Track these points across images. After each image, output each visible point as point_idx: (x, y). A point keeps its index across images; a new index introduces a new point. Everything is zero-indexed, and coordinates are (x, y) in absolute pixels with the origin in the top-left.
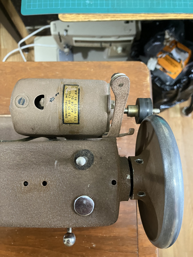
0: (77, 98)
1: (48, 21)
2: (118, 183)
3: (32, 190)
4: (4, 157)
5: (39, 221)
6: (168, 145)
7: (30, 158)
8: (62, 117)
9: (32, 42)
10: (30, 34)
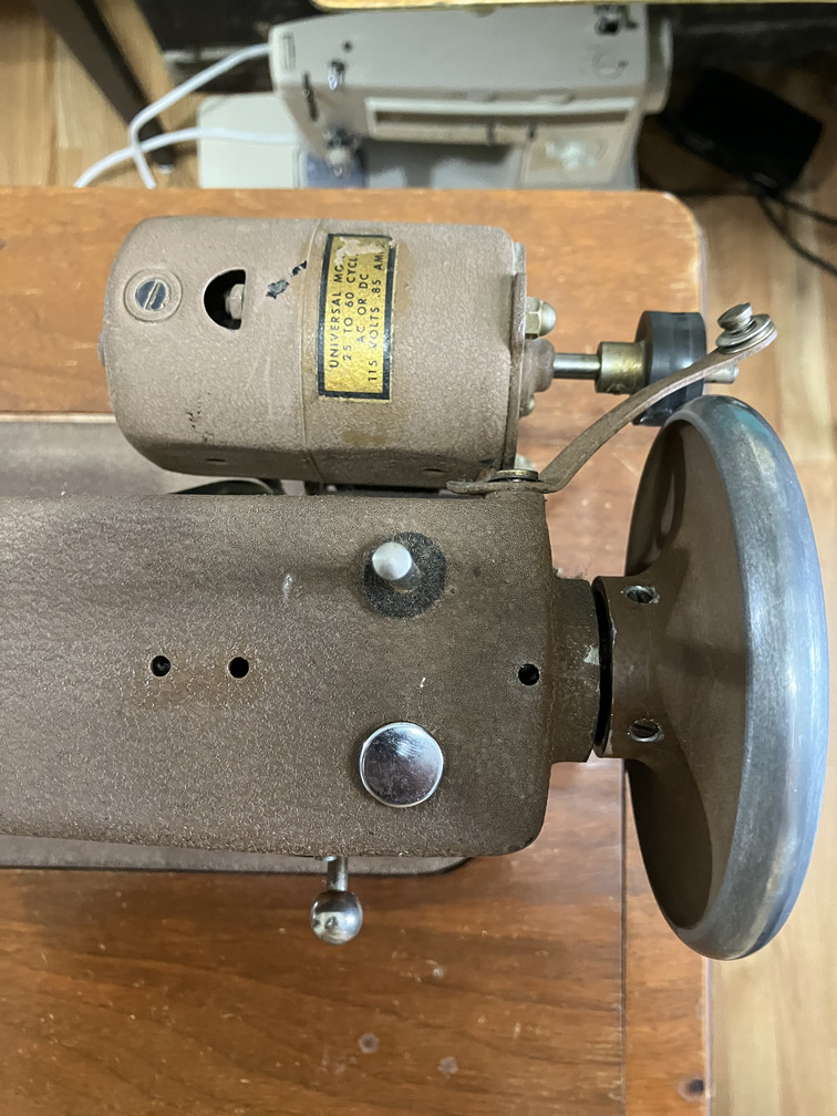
0: (384, 282)
1: (261, 27)
2: (548, 677)
3: (185, 693)
4: (72, 553)
5: (214, 822)
6: (767, 509)
7: (179, 559)
8: (315, 363)
9: (191, 122)
10: (179, 83)
